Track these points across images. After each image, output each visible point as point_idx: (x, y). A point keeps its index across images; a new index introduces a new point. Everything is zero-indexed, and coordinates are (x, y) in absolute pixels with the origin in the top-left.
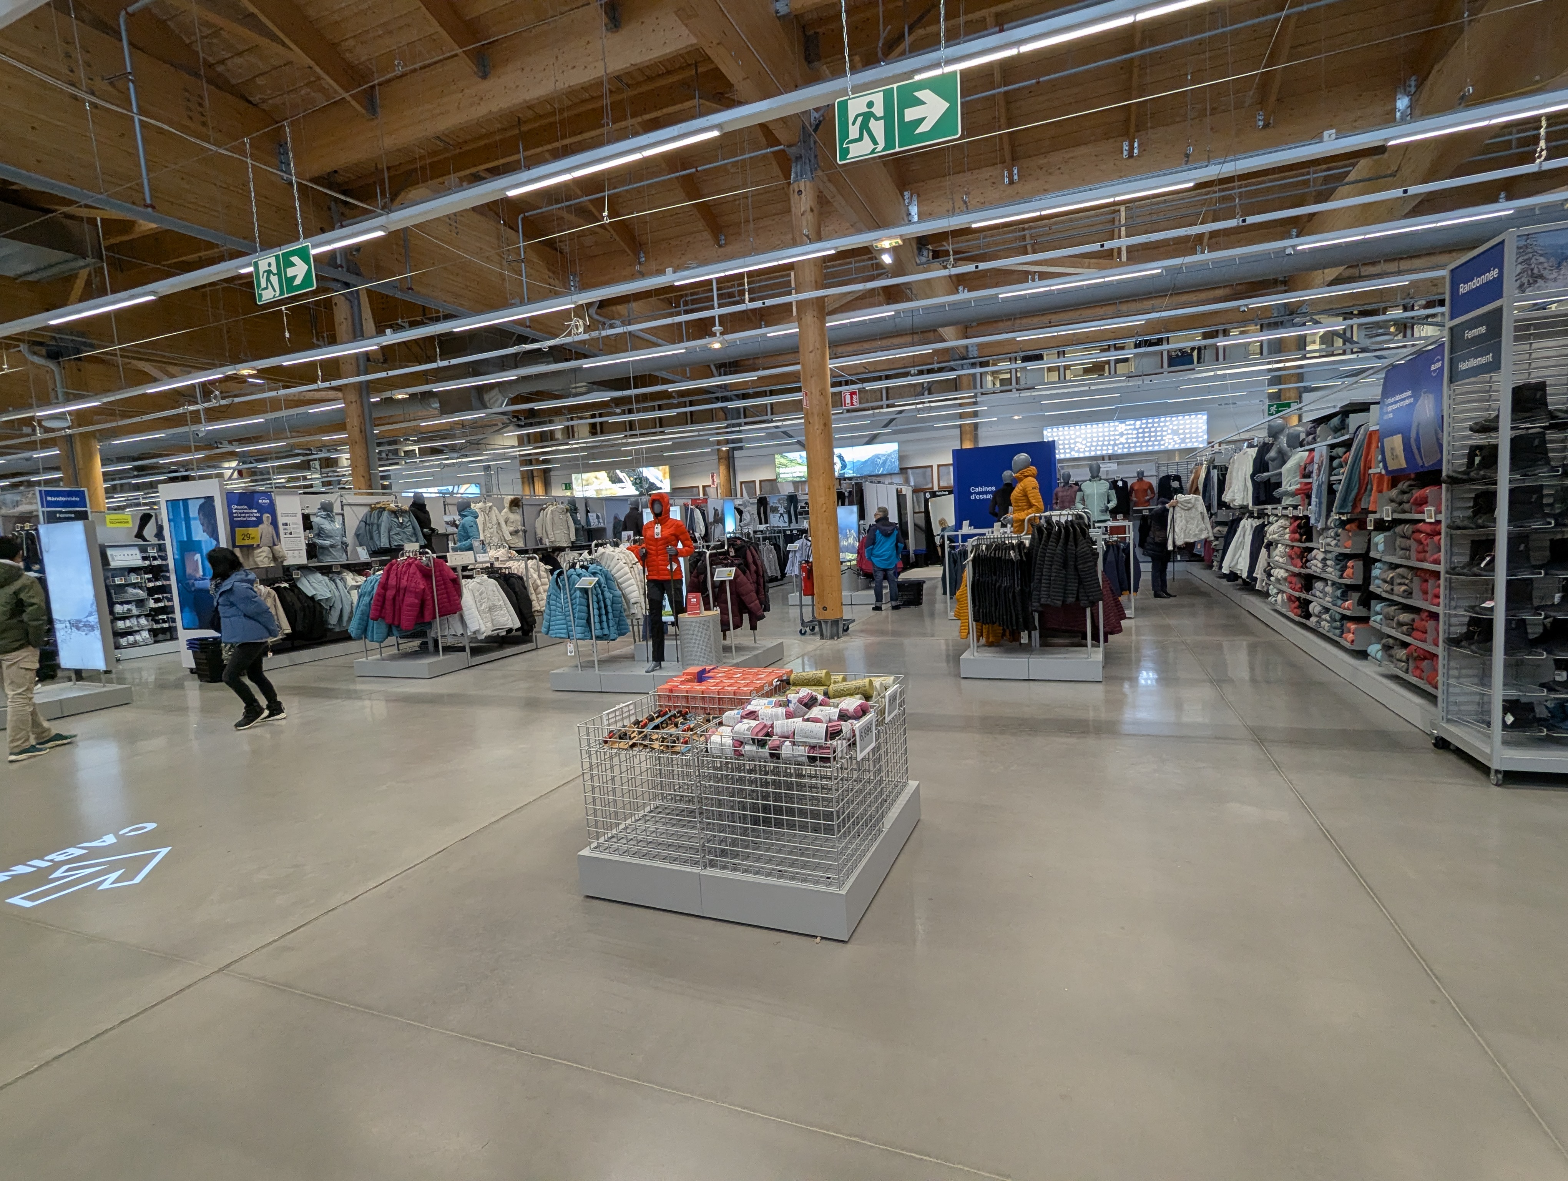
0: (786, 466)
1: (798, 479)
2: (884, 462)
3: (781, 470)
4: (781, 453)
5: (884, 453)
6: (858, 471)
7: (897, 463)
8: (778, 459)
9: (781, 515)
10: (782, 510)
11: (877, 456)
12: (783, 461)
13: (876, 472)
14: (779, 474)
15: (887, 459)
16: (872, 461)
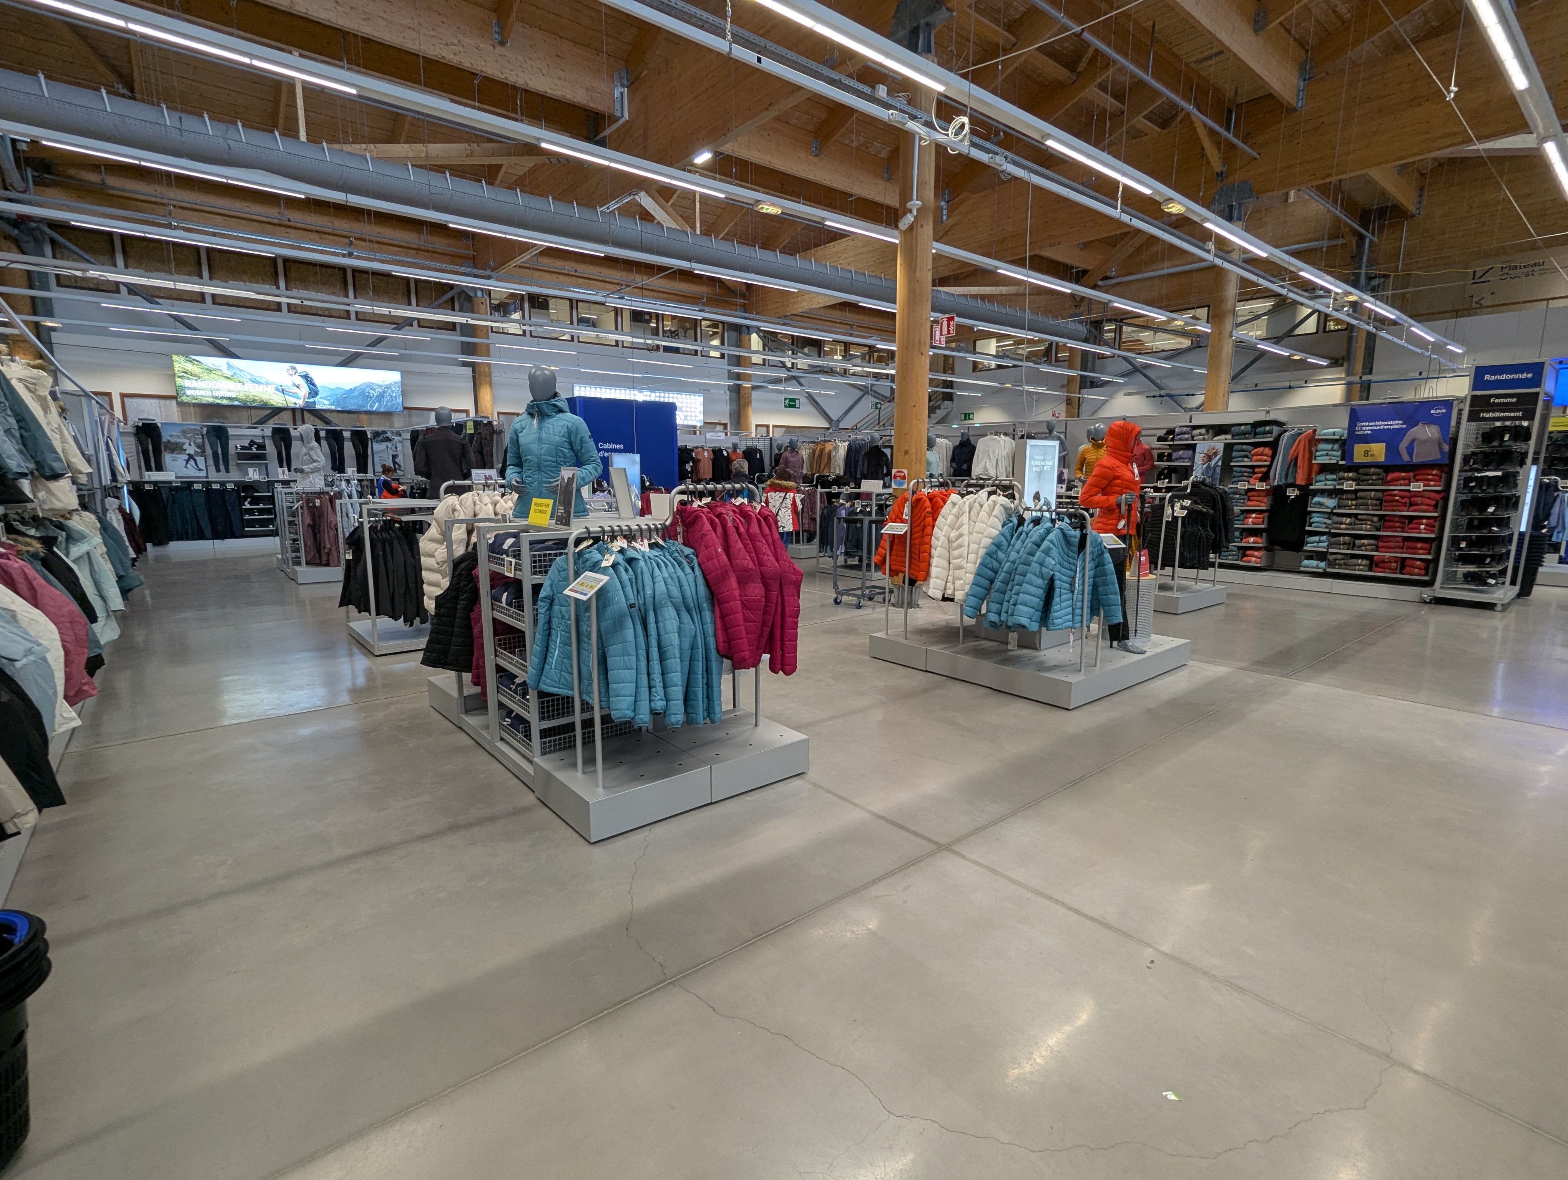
0: (198, 377)
1: (225, 402)
2: (381, 396)
3: (186, 383)
4: (186, 354)
5: (380, 383)
6: (337, 402)
7: (400, 400)
8: (180, 363)
9: (191, 457)
10: (191, 450)
11: (370, 386)
12: (189, 366)
13: (368, 408)
14: (183, 388)
15: (384, 392)
16: (363, 392)
